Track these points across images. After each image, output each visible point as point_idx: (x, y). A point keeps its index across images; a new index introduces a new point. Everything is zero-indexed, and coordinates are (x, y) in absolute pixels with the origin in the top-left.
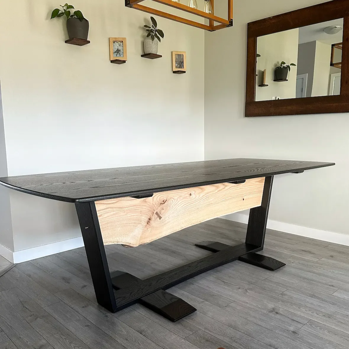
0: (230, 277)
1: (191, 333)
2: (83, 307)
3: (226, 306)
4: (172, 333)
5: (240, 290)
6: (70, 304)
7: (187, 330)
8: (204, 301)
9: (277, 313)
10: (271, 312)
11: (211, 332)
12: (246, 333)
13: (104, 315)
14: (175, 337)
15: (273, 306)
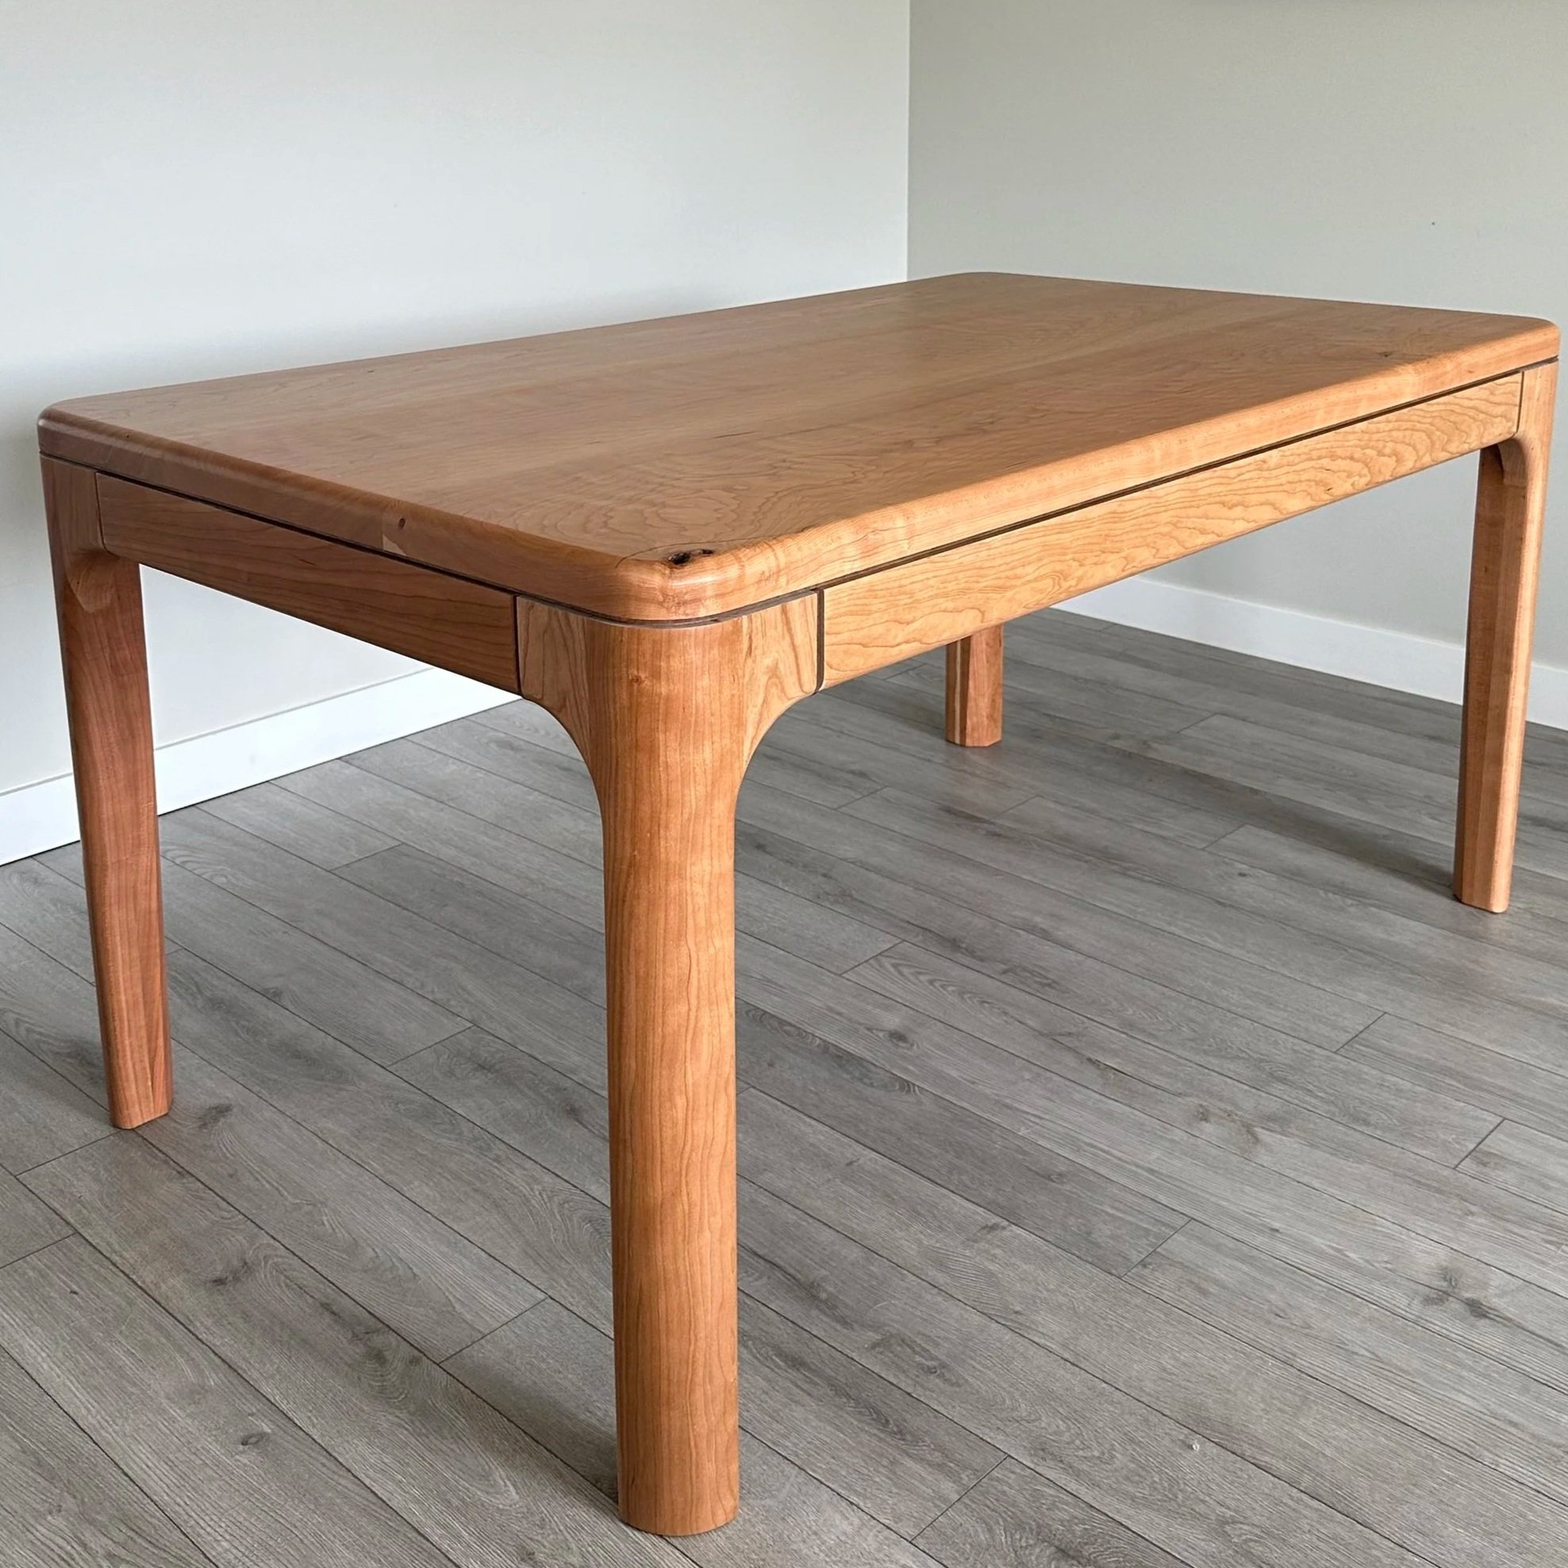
0: (1128, 1027)
1: (949, 1489)
2: (219, 1282)
3: (1143, 1264)
4: (826, 1495)
5: (1208, 1127)
6: (131, 1255)
7: (921, 1460)
8: (997, 1220)
9: (1477, 1309)
10: (1438, 1298)
11: (1077, 1474)
12: (1306, 1481)
13: (360, 1349)
14: (849, 1529)
15: (1442, 1255)
